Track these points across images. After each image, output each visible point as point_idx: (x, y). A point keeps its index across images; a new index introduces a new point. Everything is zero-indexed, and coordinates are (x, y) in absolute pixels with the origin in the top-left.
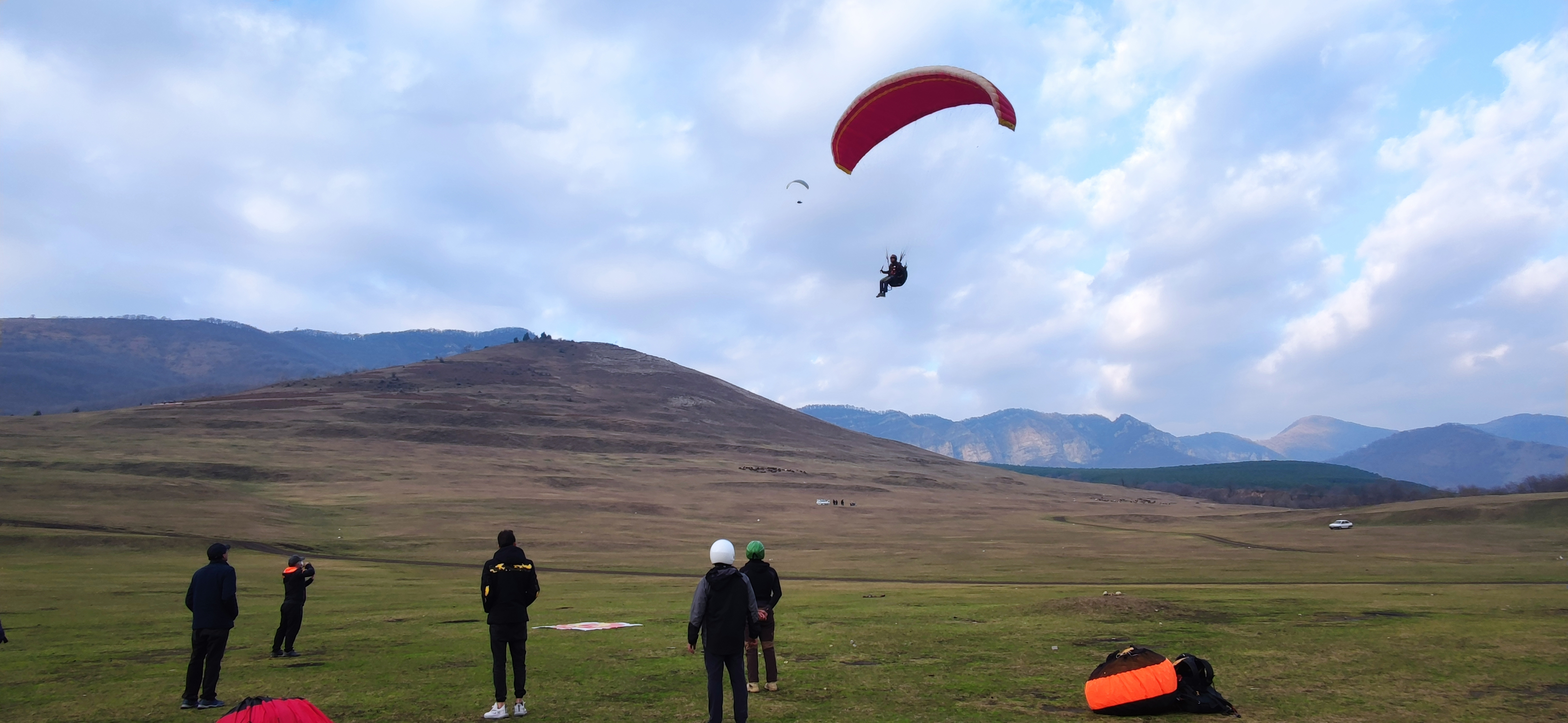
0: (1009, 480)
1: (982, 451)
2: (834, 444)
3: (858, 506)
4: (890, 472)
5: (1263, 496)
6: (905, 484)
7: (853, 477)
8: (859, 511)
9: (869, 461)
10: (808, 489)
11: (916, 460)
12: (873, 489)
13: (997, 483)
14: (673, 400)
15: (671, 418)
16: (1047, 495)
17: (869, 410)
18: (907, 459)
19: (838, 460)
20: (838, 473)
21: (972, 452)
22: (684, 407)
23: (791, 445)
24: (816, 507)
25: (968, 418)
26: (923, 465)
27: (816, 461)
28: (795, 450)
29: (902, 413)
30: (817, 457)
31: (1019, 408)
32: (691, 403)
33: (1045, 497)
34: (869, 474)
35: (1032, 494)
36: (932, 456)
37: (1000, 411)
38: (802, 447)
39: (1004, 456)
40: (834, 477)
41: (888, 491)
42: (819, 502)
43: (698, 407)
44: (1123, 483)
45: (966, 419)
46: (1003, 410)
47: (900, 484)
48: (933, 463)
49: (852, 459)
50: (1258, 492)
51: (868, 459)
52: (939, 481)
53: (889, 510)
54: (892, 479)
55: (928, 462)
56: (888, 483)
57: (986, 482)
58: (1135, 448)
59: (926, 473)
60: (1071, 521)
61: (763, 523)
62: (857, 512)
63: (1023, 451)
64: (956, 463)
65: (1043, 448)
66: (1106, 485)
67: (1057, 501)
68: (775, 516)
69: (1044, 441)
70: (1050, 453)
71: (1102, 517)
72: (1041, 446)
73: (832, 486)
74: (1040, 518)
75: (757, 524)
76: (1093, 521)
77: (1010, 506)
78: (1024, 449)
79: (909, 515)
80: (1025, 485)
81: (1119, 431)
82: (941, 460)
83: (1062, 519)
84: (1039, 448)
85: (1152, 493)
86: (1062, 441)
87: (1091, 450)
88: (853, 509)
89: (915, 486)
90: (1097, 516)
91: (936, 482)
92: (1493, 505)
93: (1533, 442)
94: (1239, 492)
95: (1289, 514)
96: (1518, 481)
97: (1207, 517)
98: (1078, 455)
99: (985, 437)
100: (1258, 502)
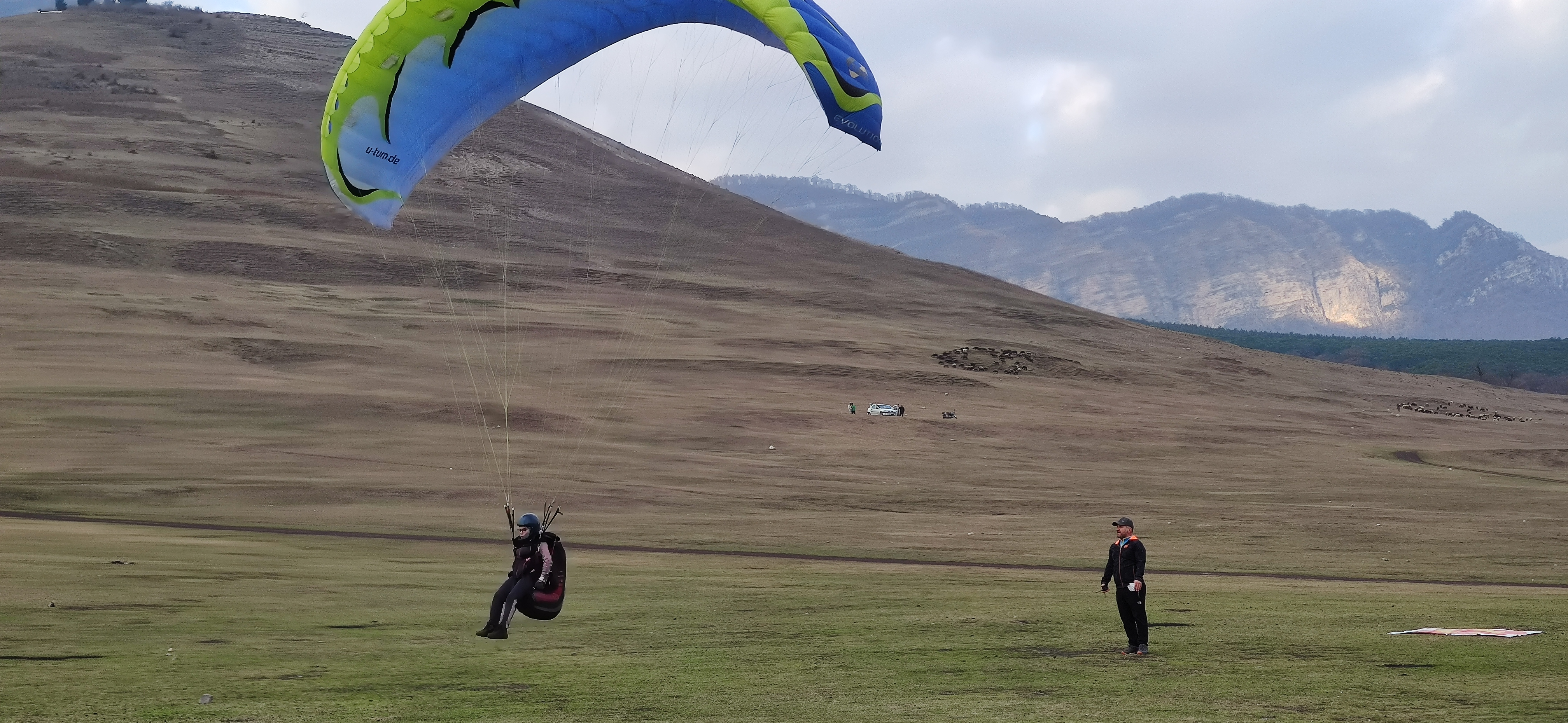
0: (1232, 365)
1: (1126, 293)
3: (961, 418)
4: (968, 342)
7: (893, 353)
8: (968, 429)
11: (1017, 315)
13: (1208, 370)
14: (452, 162)
15: (457, 204)
16: (1326, 401)
17: (865, 191)
18: (997, 311)
20: (862, 342)
21: (1103, 295)
22: (480, 179)
24: (870, 420)
25: (1096, 215)
29: (943, 200)
30: (802, 302)
31: (1217, 192)
32: (495, 170)
33: (1323, 404)
35: (1293, 398)
37: (1172, 200)
39: (1176, 305)
40: (853, 350)
41: (987, 386)
42: (873, 408)
43: (516, 181)
44: (1481, 374)
45: (1093, 217)
48: (1053, 321)
49: (877, 309)
51: (912, 310)
52: (1088, 364)
53: (1031, 430)
55: (1043, 319)
57: (1185, 368)
58: (1484, 293)
59: (1049, 346)
60: (1435, 462)
61: (785, 454)
62: (966, 433)
63: (1221, 296)
64: (1106, 323)
65: (1268, 287)
66: (1445, 378)
67: (1365, 416)
68: (799, 438)
69: (1272, 270)
70: (1286, 301)
71: (1500, 453)
72: (1264, 283)
73: (869, 374)
74: (1366, 455)
75: (772, 456)
76: (1486, 463)
77: (1266, 424)
78: (1225, 289)
79: (1076, 443)
80: (1268, 375)
81: (1448, 253)
82: (1068, 314)
83: (1413, 457)
84: (1261, 287)
85: (1552, 399)
86: (1313, 274)
87: (1380, 296)
88: (954, 426)
89: (1034, 374)
90: (1488, 451)
91: (1079, 367)
98: (1350, 306)
99: (1136, 259)
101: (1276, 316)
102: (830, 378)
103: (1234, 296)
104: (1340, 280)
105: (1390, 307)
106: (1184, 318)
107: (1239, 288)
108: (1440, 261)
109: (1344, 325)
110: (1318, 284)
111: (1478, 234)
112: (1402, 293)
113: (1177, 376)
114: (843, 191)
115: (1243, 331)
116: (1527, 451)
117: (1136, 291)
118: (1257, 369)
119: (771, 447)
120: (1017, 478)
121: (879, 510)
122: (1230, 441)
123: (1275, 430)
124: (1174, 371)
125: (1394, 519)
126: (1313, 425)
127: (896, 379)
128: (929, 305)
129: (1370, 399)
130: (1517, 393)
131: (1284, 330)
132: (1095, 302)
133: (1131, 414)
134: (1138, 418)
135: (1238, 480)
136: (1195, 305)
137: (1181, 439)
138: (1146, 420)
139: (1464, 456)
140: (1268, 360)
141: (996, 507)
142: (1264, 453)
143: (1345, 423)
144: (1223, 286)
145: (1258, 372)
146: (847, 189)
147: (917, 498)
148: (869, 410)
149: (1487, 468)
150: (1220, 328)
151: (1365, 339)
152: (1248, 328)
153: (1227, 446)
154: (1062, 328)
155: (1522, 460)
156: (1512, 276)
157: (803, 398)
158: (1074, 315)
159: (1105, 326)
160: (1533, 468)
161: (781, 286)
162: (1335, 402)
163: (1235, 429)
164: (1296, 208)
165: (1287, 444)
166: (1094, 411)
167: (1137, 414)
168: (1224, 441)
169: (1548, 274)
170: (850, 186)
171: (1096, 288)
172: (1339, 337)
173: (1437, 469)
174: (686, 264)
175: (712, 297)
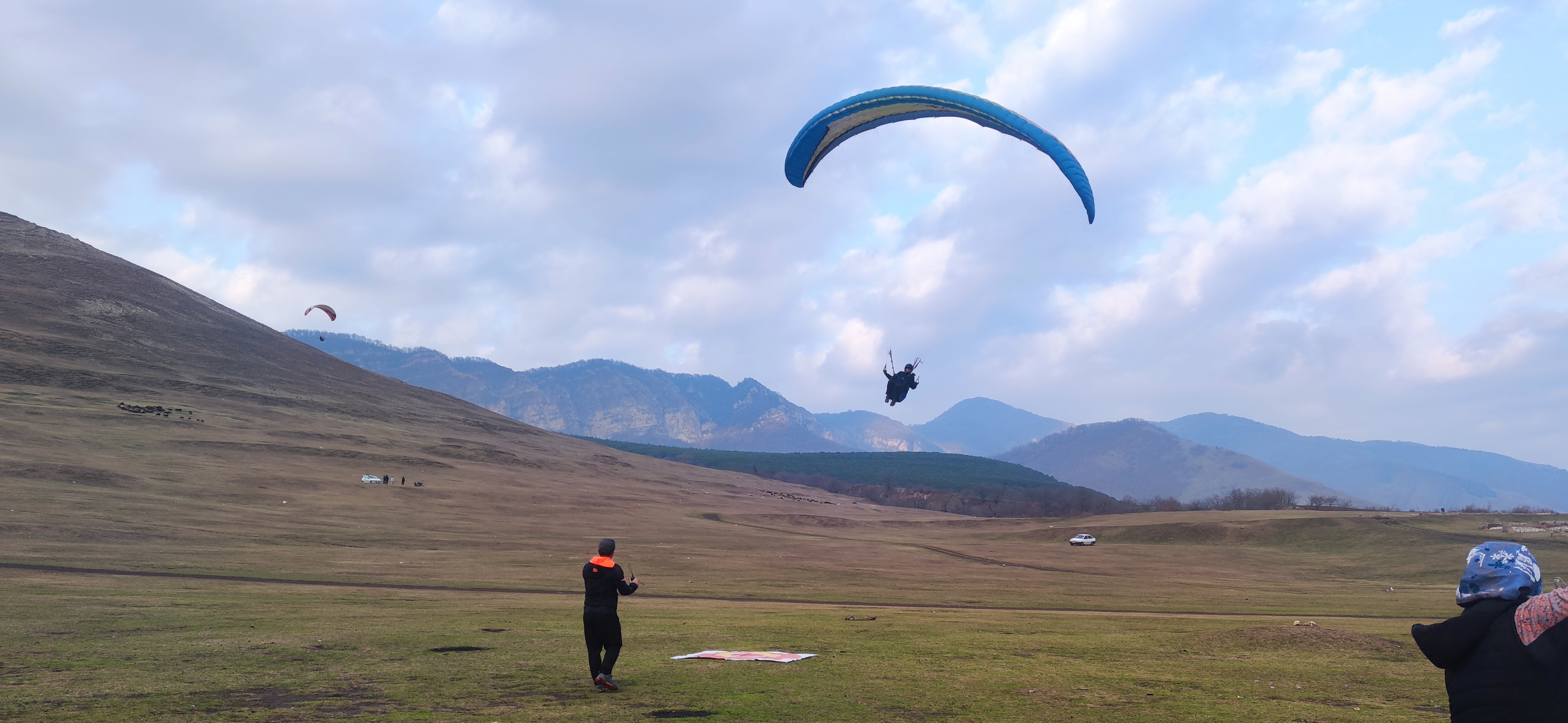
0: (610, 460)
1: (551, 417)
3: (427, 486)
4: (444, 439)
5: (928, 499)
6: (470, 458)
7: (391, 444)
8: (431, 494)
9: (409, 421)
10: (330, 458)
11: (478, 424)
12: (429, 463)
13: (597, 463)
14: (84, 304)
15: (84, 333)
16: (667, 483)
17: (387, 345)
18: (465, 421)
19: (362, 416)
20: (370, 437)
21: (538, 417)
22: (104, 317)
24: (363, 486)
25: (535, 368)
26: (491, 433)
27: (329, 417)
28: (294, 397)
29: (437, 354)
30: (331, 409)
31: (609, 359)
32: (117, 311)
33: (664, 486)
34: (413, 440)
35: (647, 481)
36: (499, 420)
37: (582, 362)
38: (307, 394)
40: (363, 442)
41: (452, 467)
42: (365, 479)
43: (131, 319)
45: (533, 369)
46: (586, 360)
47: (463, 457)
48: (501, 429)
49: (385, 416)
50: (921, 492)
51: (408, 418)
52: (520, 457)
53: (474, 495)
54: (452, 450)
55: (495, 428)
56: (446, 455)
57: (582, 461)
58: (759, 426)
59: (496, 445)
60: (727, 521)
61: (294, 507)
62: (429, 496)
63: (610, 420)
64: (534, 432)
65: (637, 417)
66: (735, 473)
67: (688, 493)
68: (308, 496)
69: (640, 407)
70: (647, 425)
71: (765, 516)
72: (635, 414)
73: (370, 457)
74: (687, 515)
75: (285, 508)
76: (758, 522)
77: (628, 496)
78: (612, 417)
79: (504, 504)
80: (633, 467)
81: (740, 402)
82: (511, 425)
83: (714, 517)
84: (632, 416)
85: (795, 487)
86: (663, 410)
87: (701, 425)
88: (421, 491)
89: (484, 461)
90: (758, 515)
91: (515, 458)
92: (1239, 522)
93: (1217, 448)
94: (898, 491)
95: (988, 523)
96: (1222, 494)
97: (892, 522)
98: (684, 430)
99: (559, 397)
100: (921, 505)
101: (641, 434)
102: (342, 459)
103: (617, 421)
104: (678, 415)
105: (706, 432)
106: (587, 433)
107: (620, 417)
108: (735, 406)
109: (680, 441)
110: (666, 416)
111: (757, 391)
112: (714, 424)
113: (577, 465)
114: (373, 344)
115: (620, 442)
116: (781, 515)
117: (558, 416)
118: (626, 463)
119: (284, 502)
120: (457, 526)
121: (345, 546)
122: (604, 505)
123: (633, 500)
124: (575, 462)
125: (700, 555)
126: (657, 497)
127: (389, 461)
128: (419, 416)
129: (692, 483)
130: (774, 483)
131: (645, 442)
132: (533, 421)
133: (543, 488)
134: (548, 490)
136: (593, 426)
137: (573, 503)
138: (553, 491)
139: (745, 517)
140: (635, 459)
141: (432, 545)
142: (625, 513)
143: (676, 497)
144: (610, 415)
145: (627, 465)
146: (376, 343)
147: (376, 537)
148: (363, 479)
149: (756, 526)
150: (607, 439)
151: (691, 449)
152: (624, 440)
153: (603, 508)
154: (506, 434)
155: (778, 520)
156: (775, 416)
157: (320, 471)
158: (515, 426)
159: (534, 434)
160: (784, 525)
161: (317, 398)
162: (671, 484)
163: (609, 498)
164: (655, 371)
165: (639, 507)
166: (521, 485)
167: (548, 488)
168: (600, 505)
169: (794, 416)
170: (377, 341)
171: (534, 413)
172: (676, 448)
173: (729, 525)
174: (251, 381)
175: (267, 403)
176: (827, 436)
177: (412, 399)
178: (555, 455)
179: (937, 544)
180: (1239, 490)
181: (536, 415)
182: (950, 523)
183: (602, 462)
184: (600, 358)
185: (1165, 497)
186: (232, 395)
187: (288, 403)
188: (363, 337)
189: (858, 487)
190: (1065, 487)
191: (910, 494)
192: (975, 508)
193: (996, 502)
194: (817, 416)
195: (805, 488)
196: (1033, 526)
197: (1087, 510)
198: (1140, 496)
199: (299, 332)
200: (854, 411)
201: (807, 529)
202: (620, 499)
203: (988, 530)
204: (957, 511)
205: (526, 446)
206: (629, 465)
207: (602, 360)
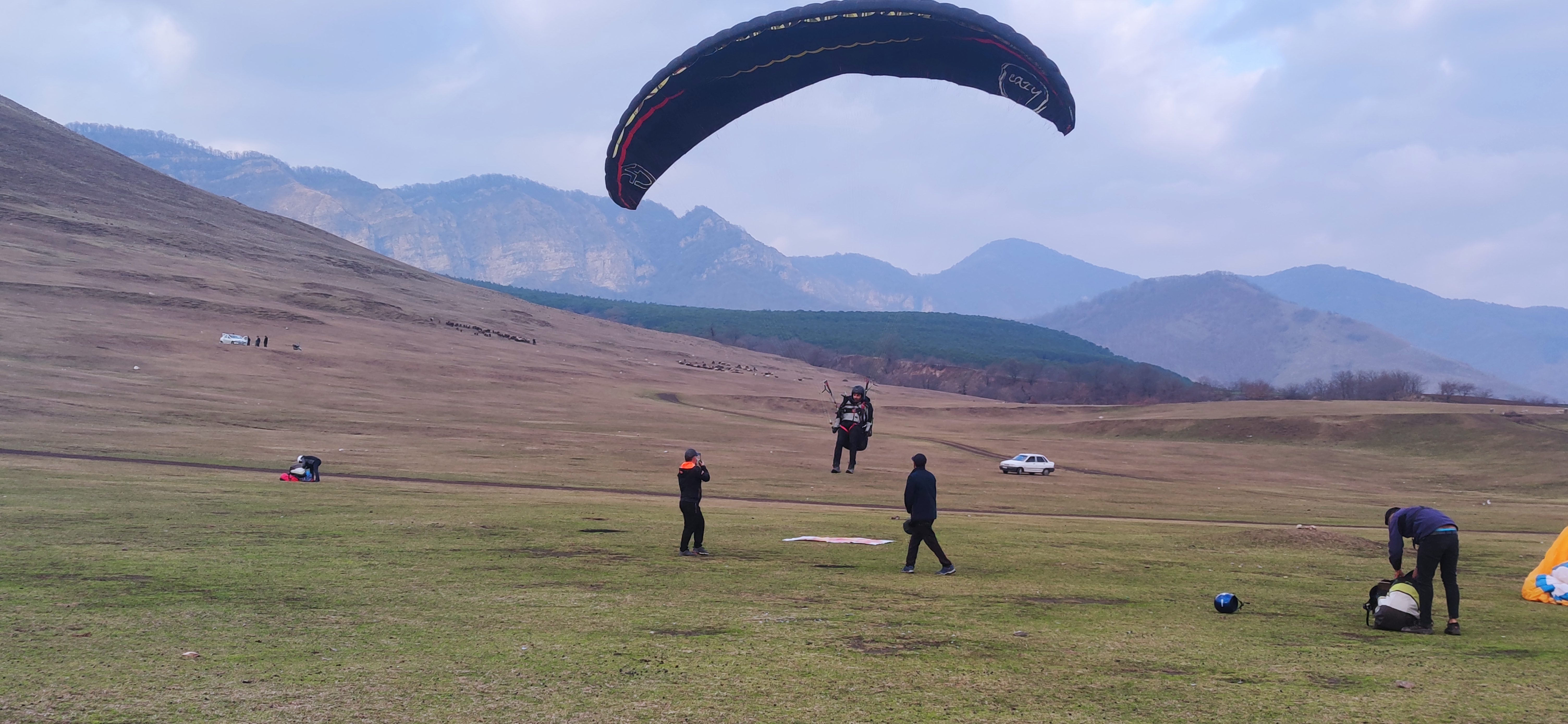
0: (523, 317)
1: (432, 252)
2: (179, 218)
3: (306, 349)
4: (305, 285)
5: (941, 376)
6: (343, 311)
7: (238, 290)
8: (312, 360)
9: (256, 258)
10: (165, 307)
11: (345, 264)
12: (293, 318)
13: (506, 321)
16: (599, 350)
17: (206, 148)
18: (328, 260)
19: (194, 250)
20: (209, 280)
21: (413, 252)
23: (91, 212)
24: (226, 348)
25: (409, 185)
26: (364, 276)
27: (150, 250)
28: (102, 222)
29: (276, 161)
30: (151, 240)
31: (511, 175)
33: (596, 353)
34: (264, 285)
36: (372, 258)
37: (473, 178)
38: (115, 218)
39: (473, 264)
40: (202, 286)
41: (323, 323)
42: (225, 338)
44: (713, 335)
45: (406, 186)
46: (478, 175)
47: (334, 310)
48: (375, 272)
49: (223, 251)
50: (933, 367)
51: (255, 254)
52: (407, 310)
53: (367, 363)
54: (318, 299)
55: (367, 269)
56: (311, 306)
57: (486, 318)
58: (714, 271)
59: (373, 293)
60: (689, 403)
61: (149, 374)
62: (311, 363)
63: (510, 259)
64: (420, 276)
65: (548, 255)
66: (687, 337)
67: (630, 364)
68: (161, 360)
69: (552, 242)
70: (561, 267)
71: (737, 398)
72: (545, 251)
73: (218, 308)
74: (637, 395)
75: (137, 376)
76: (727, 405)
77: (556, 367)
78: (513, 254)
79: (405, 376)
80: (553, 327)
81: (689, 238)
82: (389, 267)
83: (672, 398)
84: (542, 255)
85: (766, 357)
86: (584, 247)
87: (635, 268)
88: (300, 357)
89: (362, 315)
90: (728, 396)
91: (401, 311)
92: (1336, 417)
93: (1330, 313)
94: (903, 365)
95: (1021, 411)
96: (1327, 378)
97: (897, 408)
98: (612, 275)
99: (441, 225)
100: (932, 385)
101: (554, 279)
102: (182, 309)
103: (520, 260)
104: (604, 253)
105: (642, 278)
106: (480, 276)
107: (525, 255)
108: (682, 244)
109: (606, 289)
110: (587, 256)
111: (712, 224)
112: (653, 268)
114: (186, 146)
115: (528, 290)
116: (757, 397)
117: (440, 251)
118: (544, 322)
119: (136, 368)
120: (360, 404)
121: (248, 427)
122: (531, 379)
123: (563, 372)
124: (478, 319)
125: (676, 447)
126: (591, 369)
127: (242, 313)
128: (268, 251)
129: (632, 350)
130: (740, 351)
131: (559, 290)
132: (406, 258)
133: (446, 353)
134: (452, 357)
135: (542, 411)
136: (488, 266)
137: (492, 377)
138: (459, 359)
139: (710, 398)
140: (552, 314)
141: (353, 428)
142: (559, 391)
143: (615, 369)
144: (511, 252)
145: (545, 324)
146: (190, 144)
147: (281, 418)
148: (222, 339)
149: (728, 409)
151: (624, 302)
152: (532, 287)
153: (529, 383)
154: (383, 277)
155: (753, 404)
156: (735, 259)
157: (157, 326)
158: (394, 268)
159: (420, 279)
160: (760, 410)
161: (133, 225)
162: (605, 351)
163: (532, 369)
164: (573, 193)
165: (576, 383)
166: (415, 350)
167: (451, 353)
168: (527, 379)
169: (762, 260)
170: (193, 142)
171: (407, 246)
172: (603, 299)
173: (692, 408)
174: (43, 199)
175: (67, 230)
176: (806, 287)
177: (256, 227)
178: (451, 309)
179: (957, 438)
180: (1349, 373)
181: (411, 249)
182: (972, 411)
183: (512, 320)
184: (497, 173)
185: (1252, 379)
186: (22, 218)
187: (96, 230)
188: (173, 136)
189: (849, 358)
190: (1123, 363)
191: (918, 369)
192: (1004, 390)
193: (1031, 382)
194: (793, 259)
195: (780, 360)
196: (1076, 416)
197: (1150, 396)
198: (1221, 378)
199: (85, 126)
200: (843, 254)
201: (789, 416)
202: (544, 370)
203: (1020, 421)
204: (981, 393)
205: (412, 295)
206: (547, 324)
207: (500, 175)
